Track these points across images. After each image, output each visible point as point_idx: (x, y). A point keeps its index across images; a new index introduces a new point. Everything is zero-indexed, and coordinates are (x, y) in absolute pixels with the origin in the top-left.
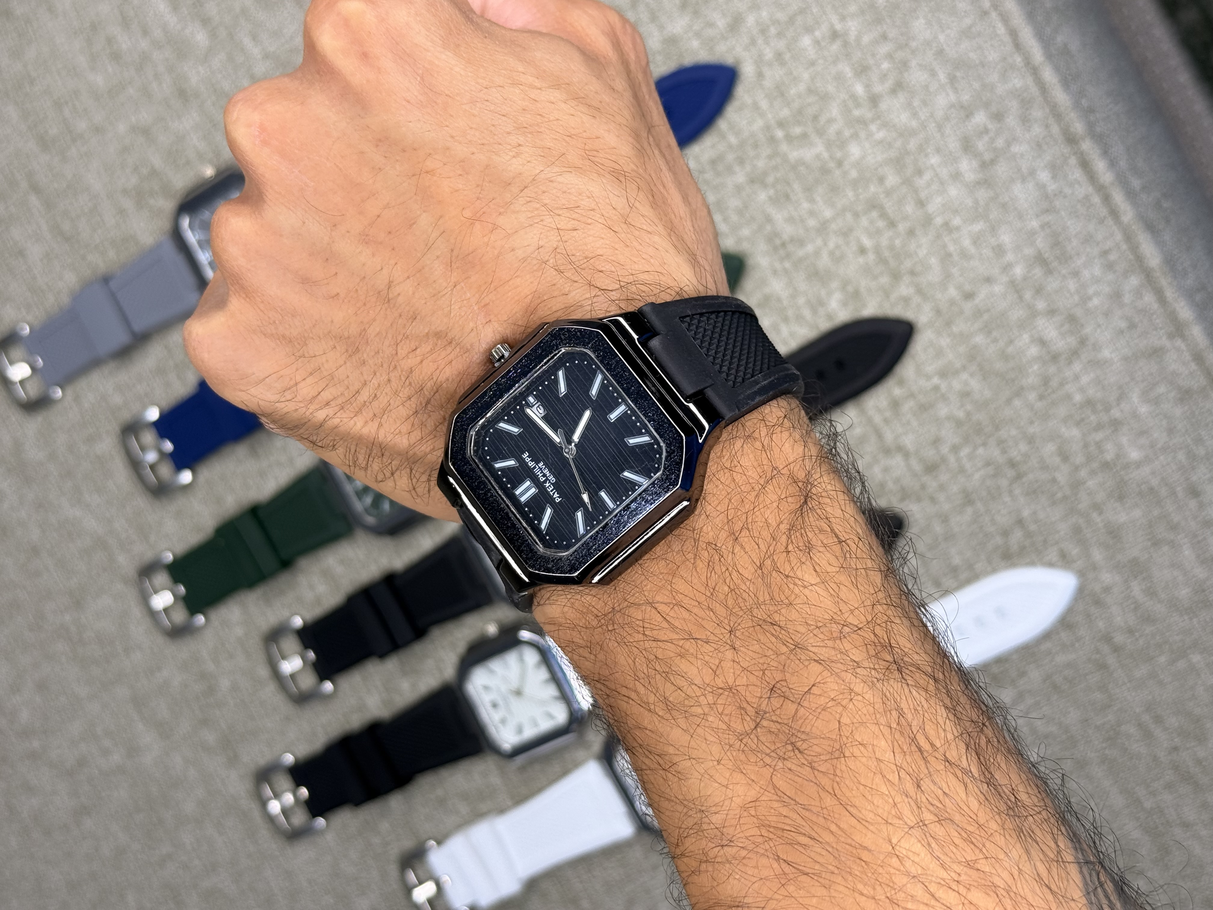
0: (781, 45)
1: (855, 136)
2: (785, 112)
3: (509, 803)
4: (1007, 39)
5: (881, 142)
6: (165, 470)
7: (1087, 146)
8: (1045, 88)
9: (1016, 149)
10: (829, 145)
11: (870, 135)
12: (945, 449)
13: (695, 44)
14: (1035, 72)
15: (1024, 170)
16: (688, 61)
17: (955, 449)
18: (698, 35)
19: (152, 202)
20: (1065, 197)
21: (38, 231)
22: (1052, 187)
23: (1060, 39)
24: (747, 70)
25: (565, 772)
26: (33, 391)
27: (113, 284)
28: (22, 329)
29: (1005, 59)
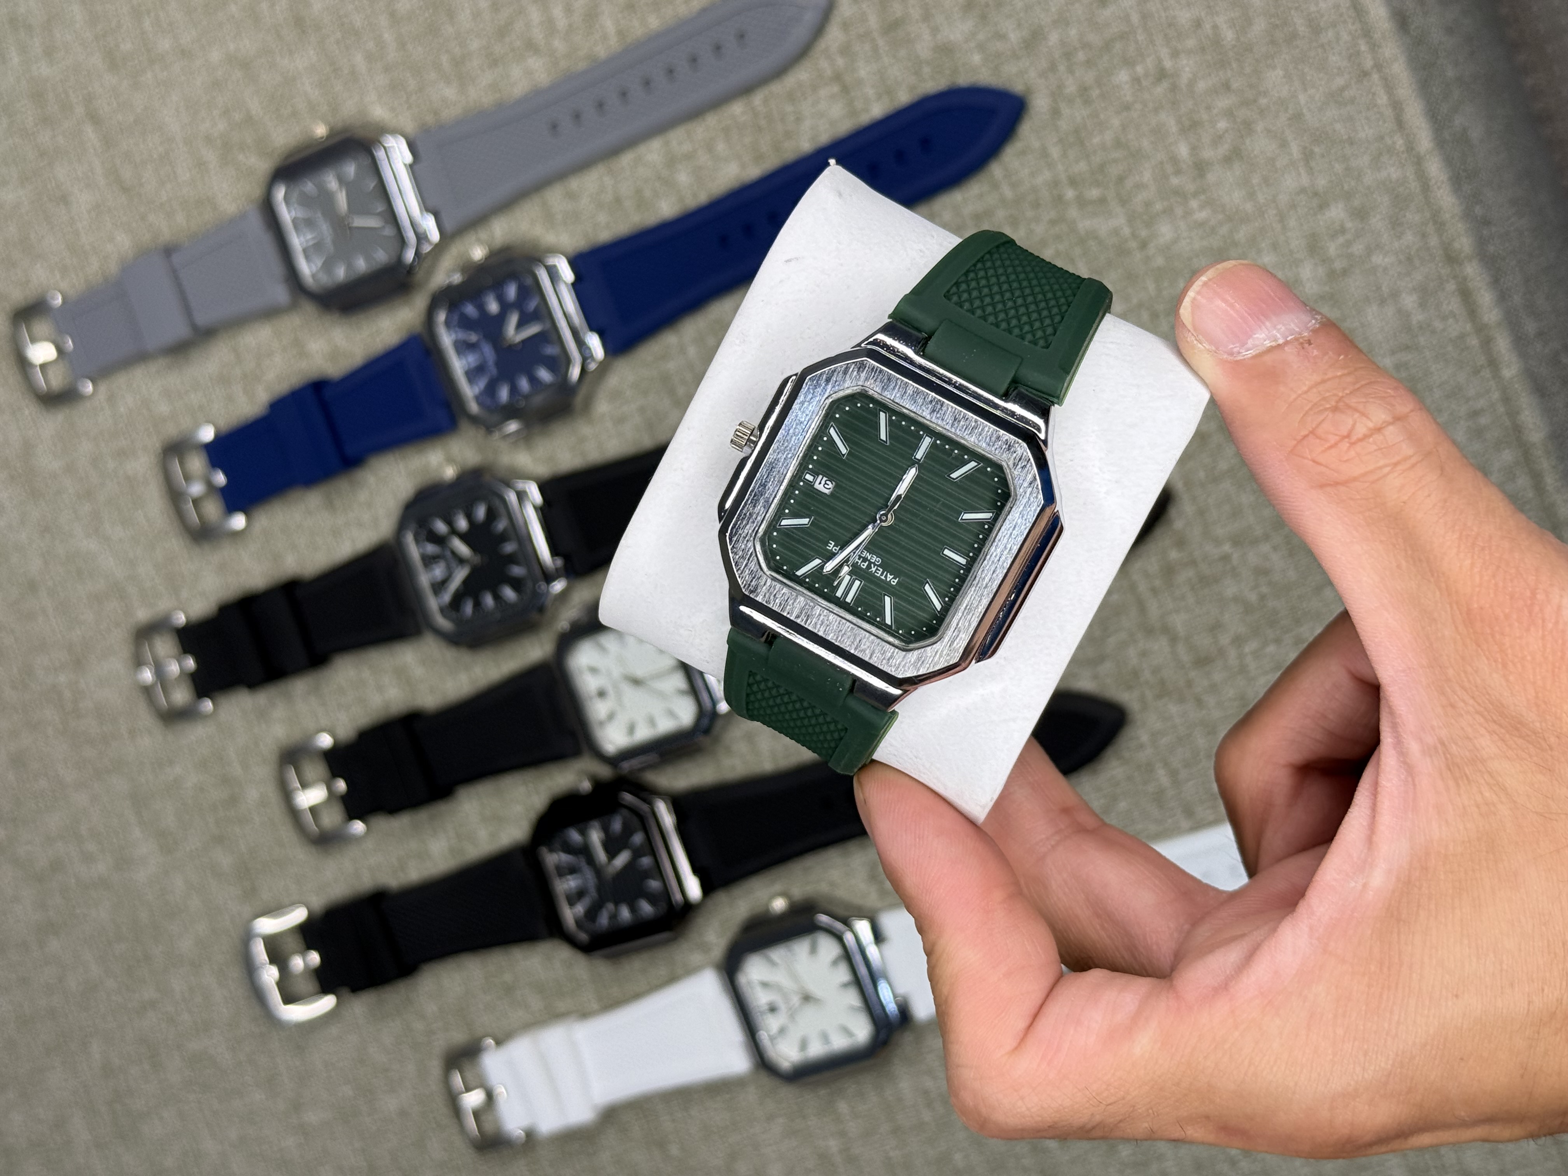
0: (1089, 77)
1: (1168, 211)
2: (1082, 167)
3: (595, 1006)
4: (1389, 112)
5: (1201, 225)
6: (213, 509)
7: (1473, 270)
8: (1428, 185)
9: (1378, 259)
10: (1131, 219)
11: (1188, 213)
12: (1225, 640)
13: (977, 58)
14: (1419, 162)
15: (1385, 289)
16: (963, 80)
17: (1238, 641)
18: (981, 47)
19: (241, 157)
20: (1433, 332)
21: (90, 174)
22: (1418, 317)
23: (1459, 121)
24: (1040, 104)
25: (672, 979)
26: (56, 381)
27: (176, 259)
28: (53, 298)
29: (1382, 138)
